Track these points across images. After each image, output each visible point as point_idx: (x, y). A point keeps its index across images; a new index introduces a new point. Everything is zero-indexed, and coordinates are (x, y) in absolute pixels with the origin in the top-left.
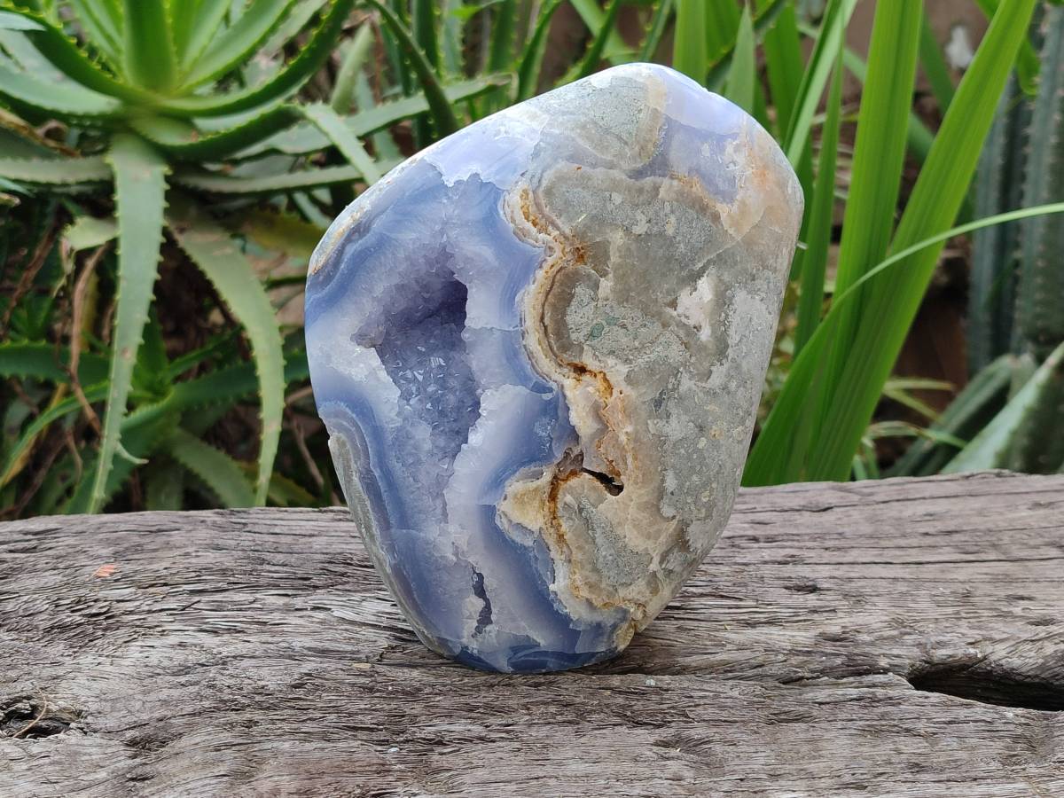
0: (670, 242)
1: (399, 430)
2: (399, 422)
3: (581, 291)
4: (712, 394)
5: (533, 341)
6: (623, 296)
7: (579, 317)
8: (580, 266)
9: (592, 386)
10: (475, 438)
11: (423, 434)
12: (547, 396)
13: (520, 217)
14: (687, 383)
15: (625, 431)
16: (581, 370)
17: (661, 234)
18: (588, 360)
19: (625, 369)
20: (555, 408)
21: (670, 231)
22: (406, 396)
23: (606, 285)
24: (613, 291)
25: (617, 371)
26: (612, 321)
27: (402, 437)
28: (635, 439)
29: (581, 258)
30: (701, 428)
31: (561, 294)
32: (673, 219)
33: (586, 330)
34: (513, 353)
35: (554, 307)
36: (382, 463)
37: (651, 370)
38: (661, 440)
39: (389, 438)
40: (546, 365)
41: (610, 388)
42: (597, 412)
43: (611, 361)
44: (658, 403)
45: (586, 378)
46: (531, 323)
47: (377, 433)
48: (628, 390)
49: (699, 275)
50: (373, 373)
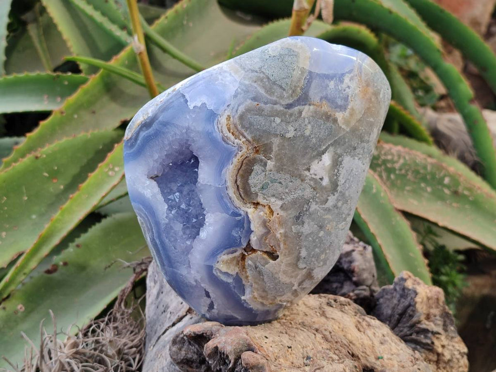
0: (307, 139)
1: (167, 224)
2: (167, 221)
3: (257, 168)
4: (328, 210)
5: (231, 192)
6: (280, 169)
7: (256, 180)
8: (257, 156)
9: (263, 213)
10: (203, 234)
11: (178, 227)
12: (239, 218)
13: (225, 130)
14: (314, 207)
15: (279, 232)
16: (256, 204)
17: (302, 135)
18: (260, 200)
19: (280, 203)
20: (242, 224)
21: (307, 133)
22: (171, 208)
23: (270, 164)
24: (275, 166)
25: (276, 204)
26: (274, 181)
27: (169, 228)
28: (285, 235)
29: (257, 152)
30: (321, 227)
31: (246, 169)
32: (309, 127)
33: (260, 186)
34: (221, 197)
35: (243, 177)
36: (159, 236)
37: (294, 202)
38: (299, 235)
39: (163, 227)
40: (238, 202)
41: (272, 212)
42: (265, 224)
43: (273, 200)
44: (298, 218)
45: (260, 207)
46: (230, 184)
47: (157, 224)
48: (282, 213)
49: (323, 152)
50: (154, 195)
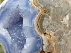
1: (11, 45)
2: (11, 43)
3: (45, 19)
4: (68, 36)
5: (36, 29)
6: (53, 20)
7: (45, 24)
8: (45, 14)
9: (47, 37)
10: (25, 47)
11: (16, 45)
12: (39, 39)
13: (33, 4)
14: (64, 34)
15: (54, 44)
16: (45, 34)
17: (60, 7)
18: (47, 32)
19: (53, 33)
20: (40, 41)
21: (62, 7)
22: (12, 38)
23: (50, 17)
24: (52, 18)
25: (52, 33)
26: (51, 24)
28: (56, 46)
29: (45, 12)
30: (66, 42)
31: (41, 19)
32: (62, 4)
33: (46, 26)
34: (32, 31)
35: (40, 22)
36: (9, 50)
37: (58, 33)
38: (60, 45)
39: (10, 46)
40: (38, 33)
41: (51, 36)
42: (48, 41)
43: (51, 32)
44: (59, 39)
45: (46, 35)
46: (35, 25)
47: (8, 45)
48: (54, 37)
50: (6, 34)
